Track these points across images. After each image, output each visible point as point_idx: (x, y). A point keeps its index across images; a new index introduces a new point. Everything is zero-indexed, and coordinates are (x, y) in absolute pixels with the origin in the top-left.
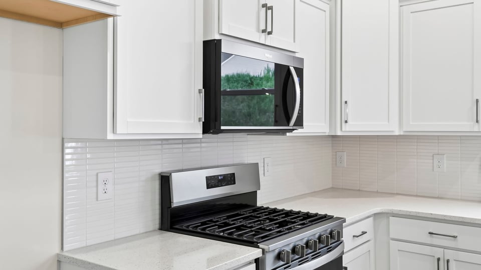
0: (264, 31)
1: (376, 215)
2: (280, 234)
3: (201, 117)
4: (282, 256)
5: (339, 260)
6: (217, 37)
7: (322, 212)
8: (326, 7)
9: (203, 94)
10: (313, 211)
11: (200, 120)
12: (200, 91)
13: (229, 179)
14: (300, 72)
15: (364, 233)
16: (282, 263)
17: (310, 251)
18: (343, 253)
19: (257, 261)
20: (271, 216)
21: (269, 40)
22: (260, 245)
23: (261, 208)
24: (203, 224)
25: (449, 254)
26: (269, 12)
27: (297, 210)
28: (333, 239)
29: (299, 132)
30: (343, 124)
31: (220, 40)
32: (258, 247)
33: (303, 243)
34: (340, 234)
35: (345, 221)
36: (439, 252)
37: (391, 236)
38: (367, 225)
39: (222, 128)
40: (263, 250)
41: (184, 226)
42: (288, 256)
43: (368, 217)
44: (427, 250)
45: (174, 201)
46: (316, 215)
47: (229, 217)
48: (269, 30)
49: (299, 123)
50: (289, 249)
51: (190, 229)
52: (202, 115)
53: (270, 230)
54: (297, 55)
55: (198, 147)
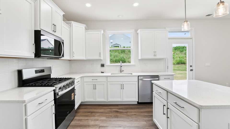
0: (53, 31)
1: (81, 77)
2: (59, 83)
3: (34, 52)
4: (61, 88)
5: (74, 88)
6: (39, 29)
7: (69, 77)
8: (69, 29)
9: (34, 45)
10: (67, 77)
11: (33, 53)
12: (33, 44)
13: (43, 71)
14: (63, 43)
15: (79, 81)
16: (61, 90)
17: (65, 88)
18: (75, 86)
19: (54, 90)
20: (56, 79)
21: (55, 34)
22: (55, 86)
23: (52, 78)
24: (34, 83)
25: (96, 83)
26: (55, 26)
27: (63, 77)
28: (73, 83)
29: (63, 58)
30: (73, 57)
31: (41, 30)
32: (54, 87)
33: (66, 84)
34: (74, 82)
35: (75, 79)
36: (94, 83)
37: (85, 81)
38: (79, 79)
39: (41, 55)
40: (56, 87)
41: (28, 85)
42: (62, 88)
43: (79, 78)
44: (92, 83)
45: (24, 78)
46: (68, 78)
47: (43, 81)
48: (55, 31)
49: (63, 56)
50: (63, 86)
51: (30, 85)
52: (34, 51)
53: (57, 82)
54: (62, 39)
55: (31, 62)
